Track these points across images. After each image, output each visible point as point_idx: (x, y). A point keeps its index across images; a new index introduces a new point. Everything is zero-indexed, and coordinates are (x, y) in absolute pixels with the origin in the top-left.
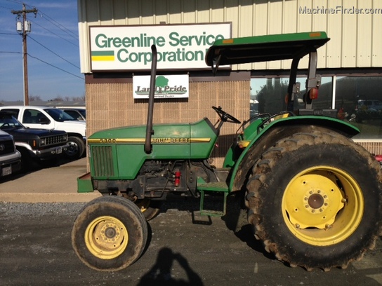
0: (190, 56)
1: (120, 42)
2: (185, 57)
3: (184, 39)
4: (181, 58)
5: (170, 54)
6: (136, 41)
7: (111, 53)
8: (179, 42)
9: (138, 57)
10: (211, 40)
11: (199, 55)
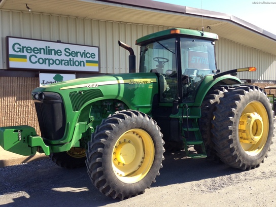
0: (77, 63)
1: (31, 49)
2: (74, 63)
3: (73, 53)
4: (72, 64)
5: (65, 61)
6: (42, 51)
7: (25, 57)
8: (71, 54)
9: (44, 61)
10: (88, 55)
11: (82, 63)
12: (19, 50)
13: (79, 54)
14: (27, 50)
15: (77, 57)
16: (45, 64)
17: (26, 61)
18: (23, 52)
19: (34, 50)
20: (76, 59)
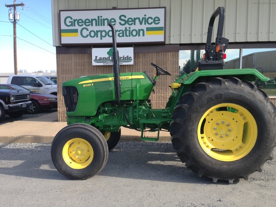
0: (134, 33)
1: (82, 22)
3: (130, 20)
4: (128, 34)
6: (94, 22)
7: (76, 31)
8: (126, 22)
9: (96, 34)
10: (150, 21)
11: (141, 32)
12: (70, 23)
13: (137, 21)
14: (78, 23)
15: (135, 24)
16: (97, 37)
17: (77, 36)
18: (75, 26)
19: (85, 23)
20: (133, 27)
